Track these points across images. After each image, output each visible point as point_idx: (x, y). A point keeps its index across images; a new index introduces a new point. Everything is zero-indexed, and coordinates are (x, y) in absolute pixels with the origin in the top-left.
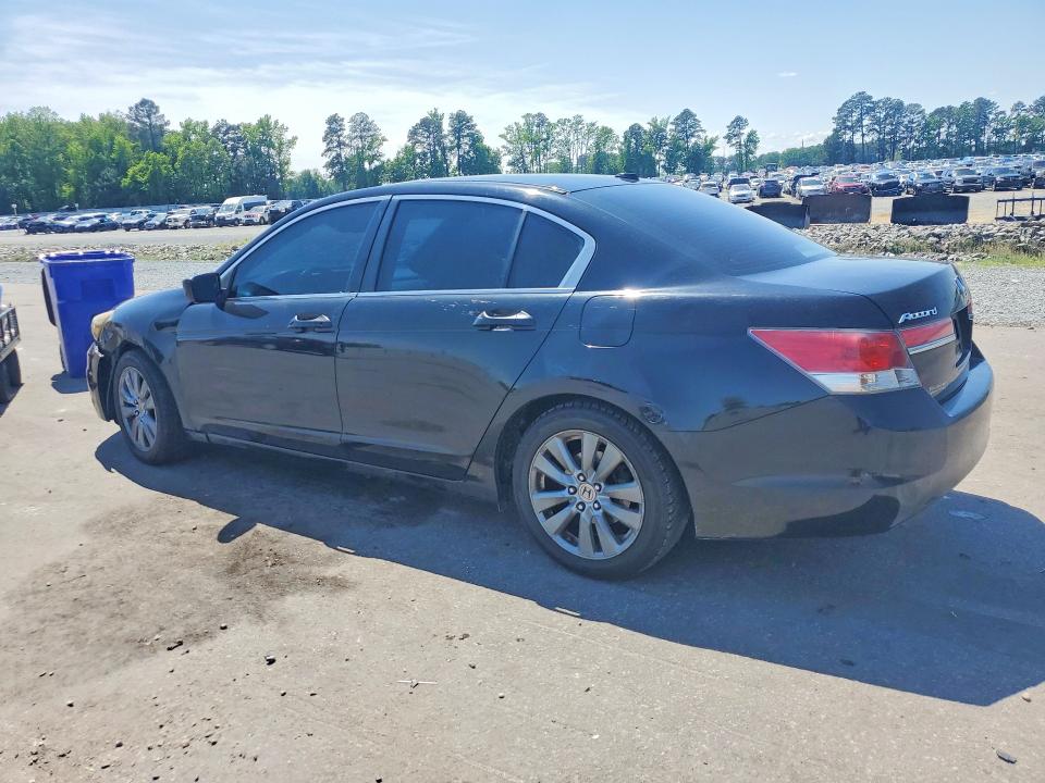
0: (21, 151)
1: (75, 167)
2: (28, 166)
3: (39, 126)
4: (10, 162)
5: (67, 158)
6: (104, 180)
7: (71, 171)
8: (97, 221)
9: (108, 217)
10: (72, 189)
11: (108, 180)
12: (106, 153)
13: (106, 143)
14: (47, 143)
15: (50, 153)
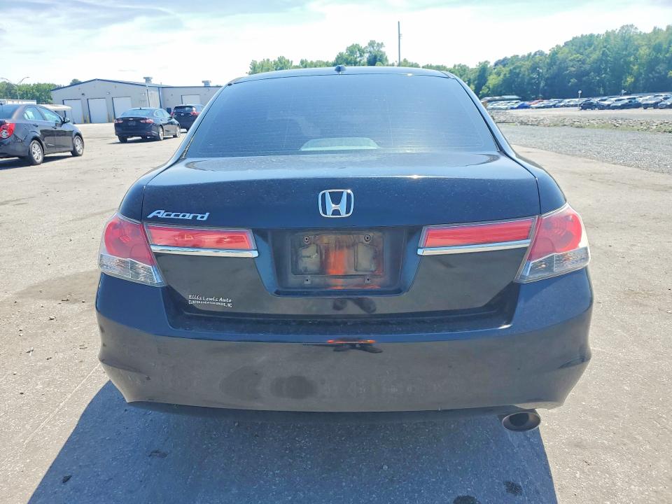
0: (607, 56)
1: (639, 64)
2: (609, 65)
3: (623, 38)
4: (599, 63)
5: (636, 59)
6: (657, 72)
7: (636, 67)
8: (627, 101)
9: (637, 100)
10: (633, 80)
11: (660, 73)
12: (663, 53)
13: (665, 46)
14: (626, 49)
15: (626, 56)
